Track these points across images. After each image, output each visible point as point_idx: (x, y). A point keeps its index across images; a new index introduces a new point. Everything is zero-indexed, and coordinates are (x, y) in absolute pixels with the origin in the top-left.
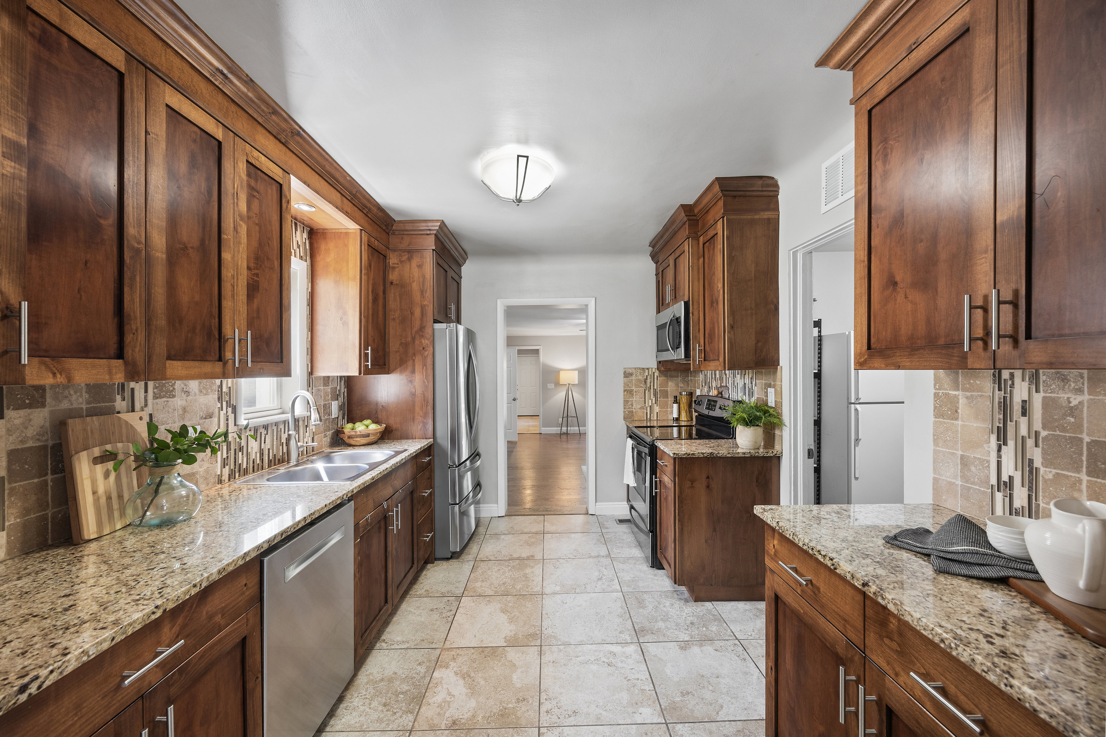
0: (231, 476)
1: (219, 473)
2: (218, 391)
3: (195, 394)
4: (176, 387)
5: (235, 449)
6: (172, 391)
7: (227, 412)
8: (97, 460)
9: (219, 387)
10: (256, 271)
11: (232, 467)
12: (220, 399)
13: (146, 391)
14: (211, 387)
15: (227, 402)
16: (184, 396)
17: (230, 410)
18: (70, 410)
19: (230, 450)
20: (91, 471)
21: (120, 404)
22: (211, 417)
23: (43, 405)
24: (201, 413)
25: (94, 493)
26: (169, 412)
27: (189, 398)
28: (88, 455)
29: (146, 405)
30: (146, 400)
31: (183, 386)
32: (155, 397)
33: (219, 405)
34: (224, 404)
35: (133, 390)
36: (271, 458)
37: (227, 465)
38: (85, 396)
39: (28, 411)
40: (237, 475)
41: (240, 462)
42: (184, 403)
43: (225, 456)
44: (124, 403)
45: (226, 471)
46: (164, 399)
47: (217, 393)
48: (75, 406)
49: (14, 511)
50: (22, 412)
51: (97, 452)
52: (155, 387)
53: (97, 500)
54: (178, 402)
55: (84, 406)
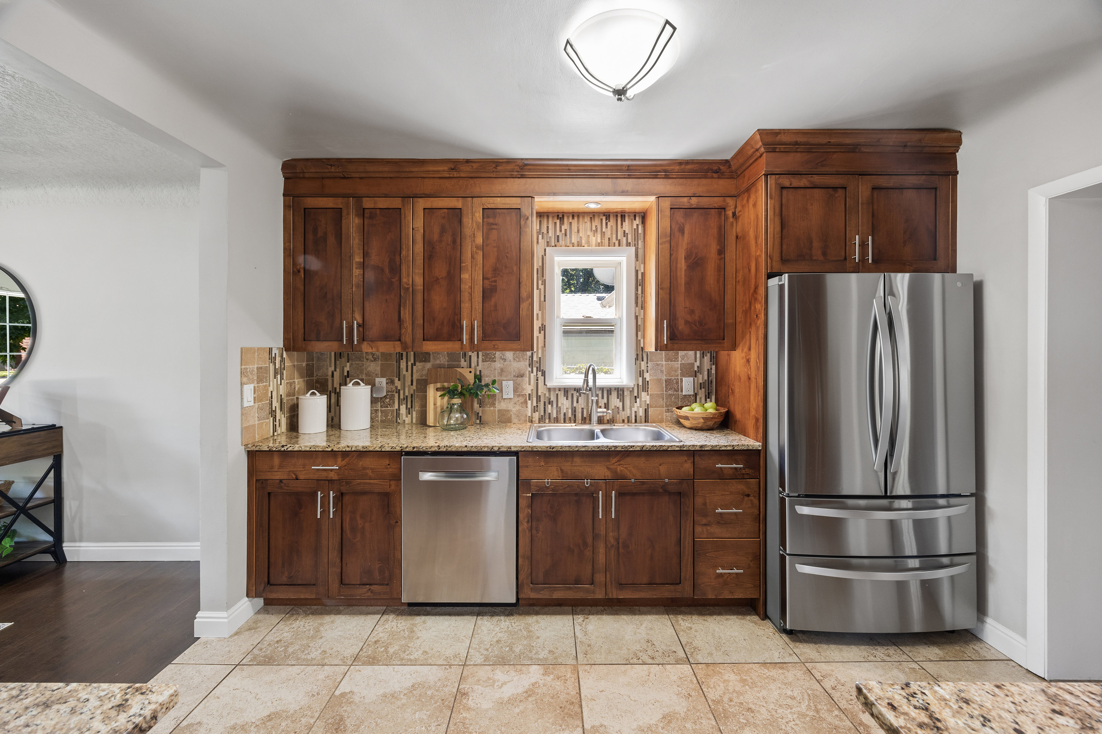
0: (541, 420)
1: (530, 415)
2: (529, 360)
3: (510, 361)
4: (497, 355)
5: (545, 402)
6: (493, 358)
7: (537, 374)
8: (437, 389)
9: (530, 357)
10: (494, 279)
11: (542, 414)
12: (531, 365)
13: (478, 357)
14: (523, 357)
15: (537, 368)
16: (502, 362)
17: (540, 374)
18: (440, 364)
19: (540, 401)
20: (434, 393)
21: (463, 363)
22: (522, 377)
23: (429, 361)
24: (514, 373)
25: (435, 404)
26: (491, 370)
27: (506, 363)
28: (434, 387)
29: (478, 365)
30: (478, 362)
31: (501, 355)
32: (483, 361)
33: (530, 369)
34: (535, 369)
35: (470, 356)
36: (585, 416)
37: (537, 411)
38: (447, 358)
39: (424, 363)
40: (547, 421)
41: (550, 411)
42: (502, 366)
43: (535, 404)
44: (466, 363)
45: (536, 416)
46: (489, 363)
47: (528, 361)
48: (442, 362)
49: (418, 405)
50: (421, 364)
51: (439, 385)
52: (483, 356)
53: (435, 408)
54: (498, 365)
55: (446, 363)
